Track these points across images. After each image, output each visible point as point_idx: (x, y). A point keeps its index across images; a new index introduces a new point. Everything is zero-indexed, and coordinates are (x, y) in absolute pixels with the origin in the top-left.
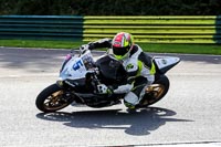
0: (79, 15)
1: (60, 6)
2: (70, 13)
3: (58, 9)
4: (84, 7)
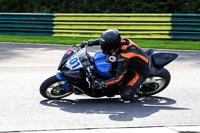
0: (51, 12)
1: (34, 3)
2: (42, 11)
3: (32, 7)
4: (56, 5)
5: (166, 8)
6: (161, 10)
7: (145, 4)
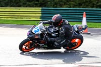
5: (39, 5)
6: (36, 6)
7: (28, 3)
